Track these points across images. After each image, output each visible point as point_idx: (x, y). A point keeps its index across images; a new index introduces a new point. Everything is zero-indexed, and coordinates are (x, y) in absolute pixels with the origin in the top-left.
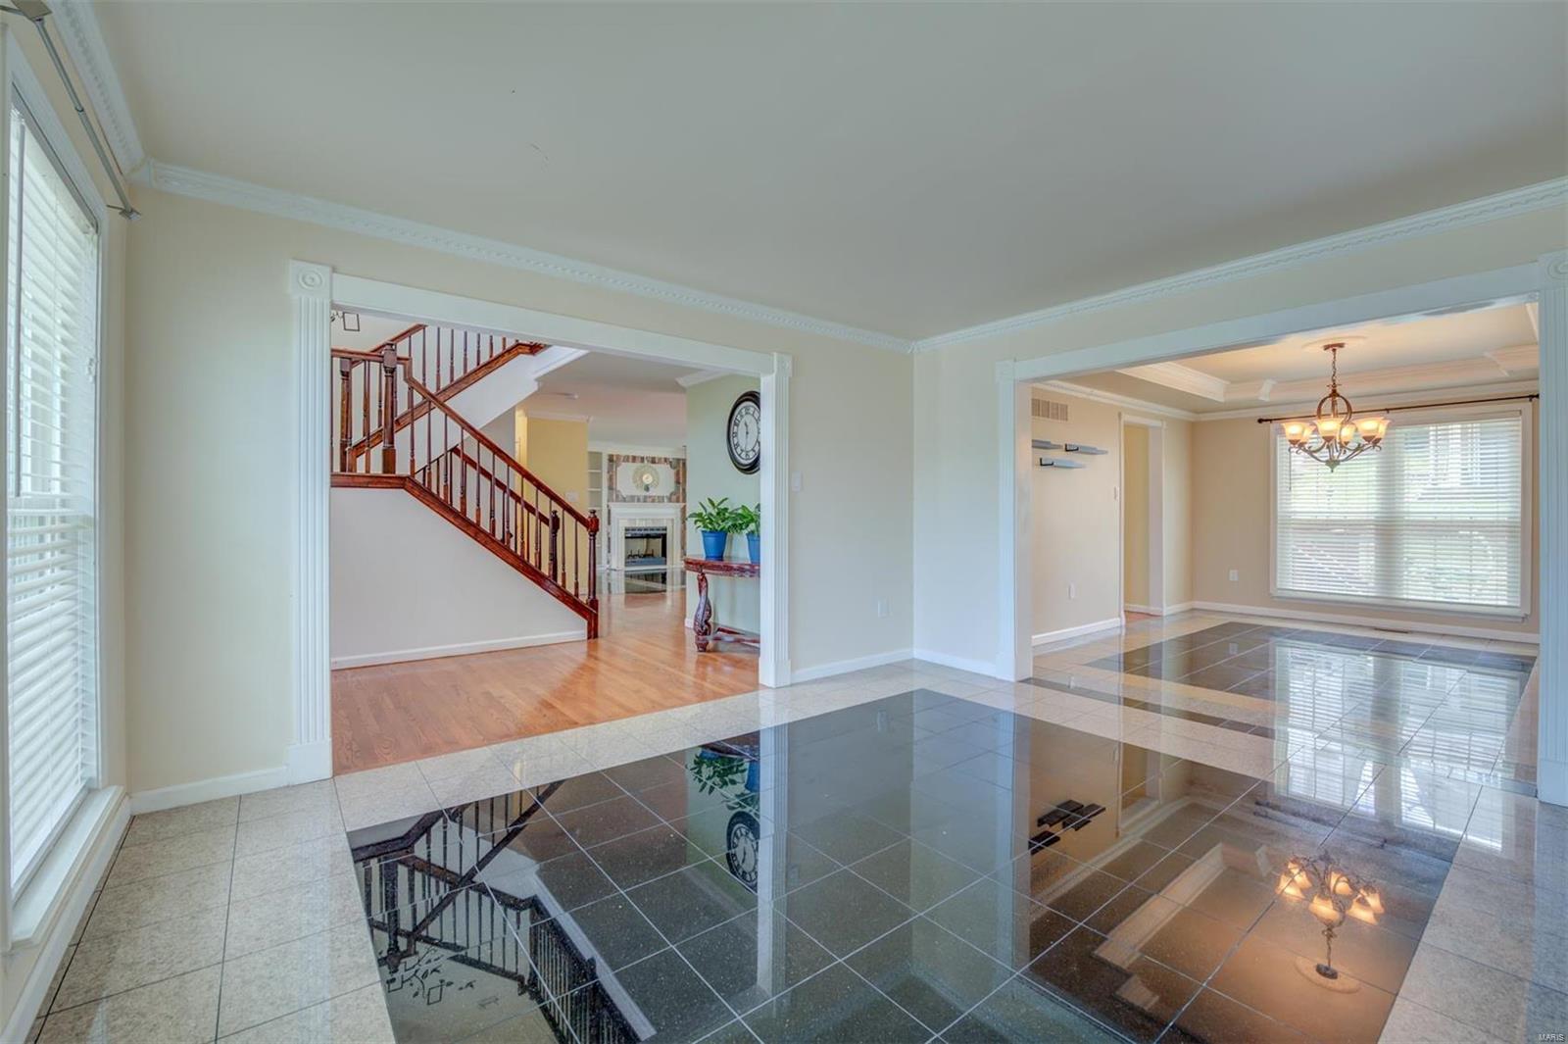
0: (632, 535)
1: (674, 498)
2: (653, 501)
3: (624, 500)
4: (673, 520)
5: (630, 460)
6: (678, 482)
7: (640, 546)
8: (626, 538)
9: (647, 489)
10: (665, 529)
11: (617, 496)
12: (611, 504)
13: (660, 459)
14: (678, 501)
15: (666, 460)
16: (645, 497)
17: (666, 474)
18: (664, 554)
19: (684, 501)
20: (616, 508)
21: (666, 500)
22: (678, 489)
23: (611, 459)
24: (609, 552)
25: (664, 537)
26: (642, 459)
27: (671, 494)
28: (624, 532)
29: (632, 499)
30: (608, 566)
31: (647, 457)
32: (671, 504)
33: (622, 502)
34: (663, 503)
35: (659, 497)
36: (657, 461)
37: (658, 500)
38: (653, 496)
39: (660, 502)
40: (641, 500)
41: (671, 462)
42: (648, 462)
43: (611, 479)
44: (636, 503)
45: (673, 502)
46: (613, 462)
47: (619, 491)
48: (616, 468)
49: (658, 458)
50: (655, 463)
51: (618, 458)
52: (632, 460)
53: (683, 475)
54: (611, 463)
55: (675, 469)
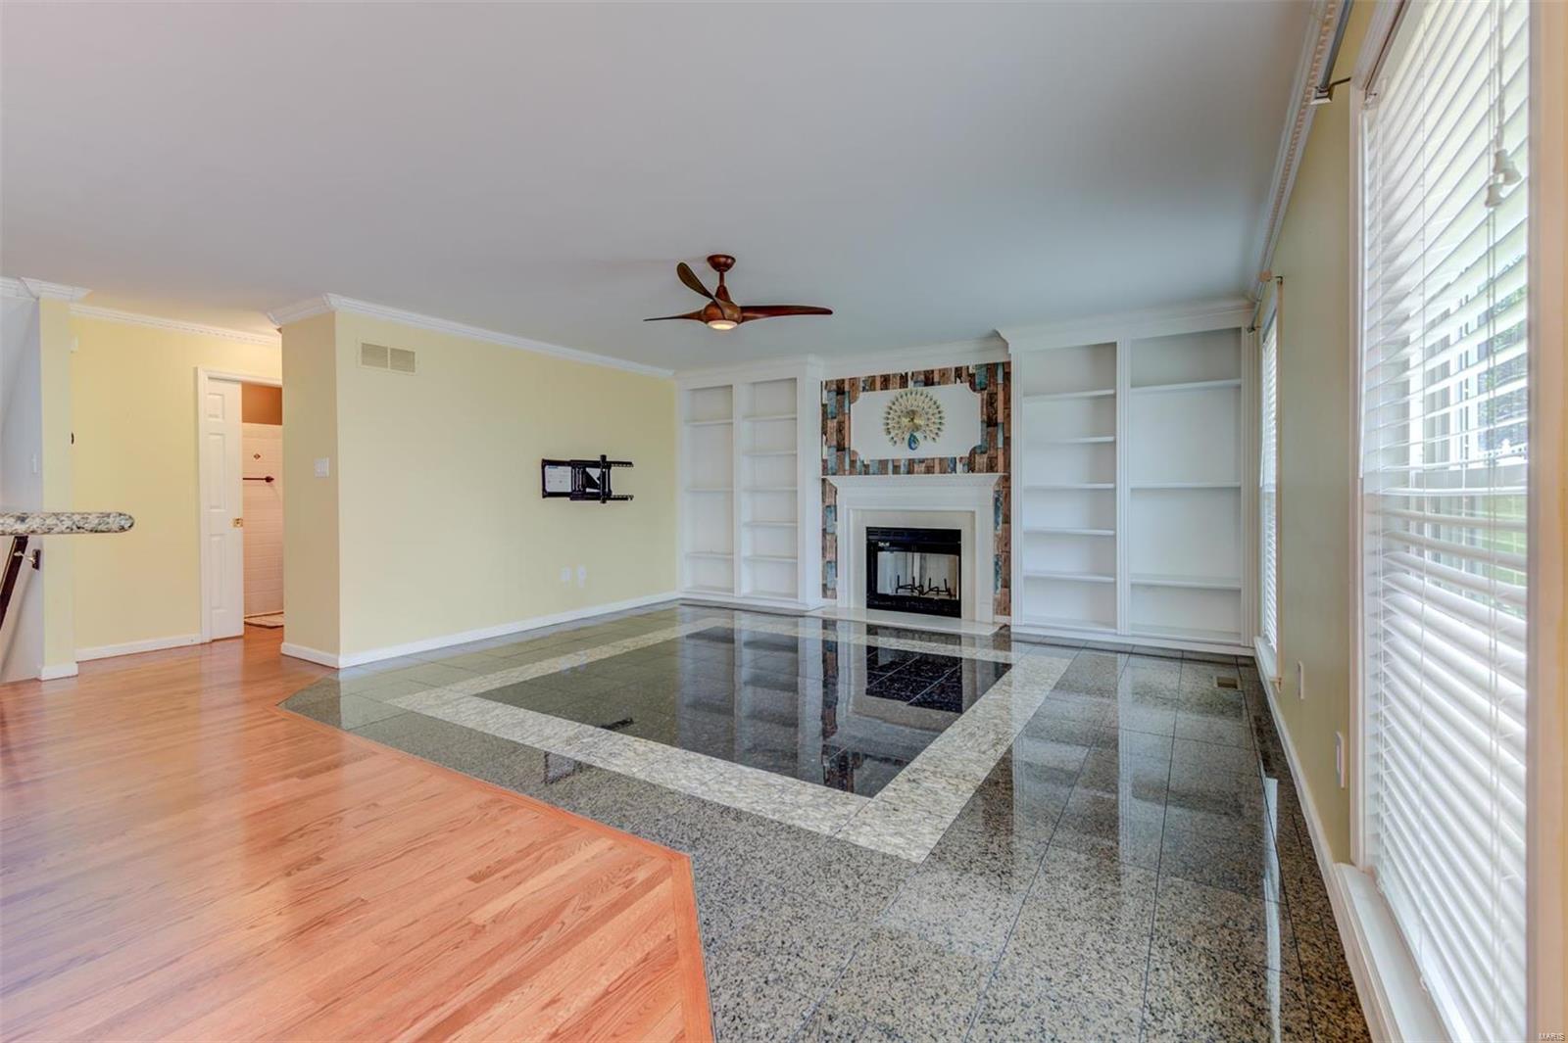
1: (981, 460)
2: (929, 470)
3: (866, 470)
4: (973, 513)
5: (878, 384)
6: (989, 423)
7: (905, 566)
9: (913, 443)
10: (957, 535)
11: (853, 463)
13: (943, 373)
14: (991, 468)
15: (959, 372)
16: (911, 462)
17: (960, 408)
21: (959, 466)
22: (989, 438)
23: (840, 389)
26: (904, 380)
27: (973, 452)
28: (865, 534)
29: (883, 466)
31: (913, 374)
32: (974, 474)
33: (860, 474)
34: (954, 474)
35: (941, 460)
36: (936, 379)
37: (941, 469)
38: (927, 459)
39: (945, 473)
40: (902, 469)
41: (972, 376)
42: (915, 382)
43: (840, 431)
44: (889, 476)
45: (980, 471)
46: (843, 393)
47: (851, 451)
48: (850, 405)
49: (940, 370)
50: (933, 384)
51: (853, 384)
52: (882, 383)
53: (1007, 401)
54: (839, 397)
55: (985, 389)
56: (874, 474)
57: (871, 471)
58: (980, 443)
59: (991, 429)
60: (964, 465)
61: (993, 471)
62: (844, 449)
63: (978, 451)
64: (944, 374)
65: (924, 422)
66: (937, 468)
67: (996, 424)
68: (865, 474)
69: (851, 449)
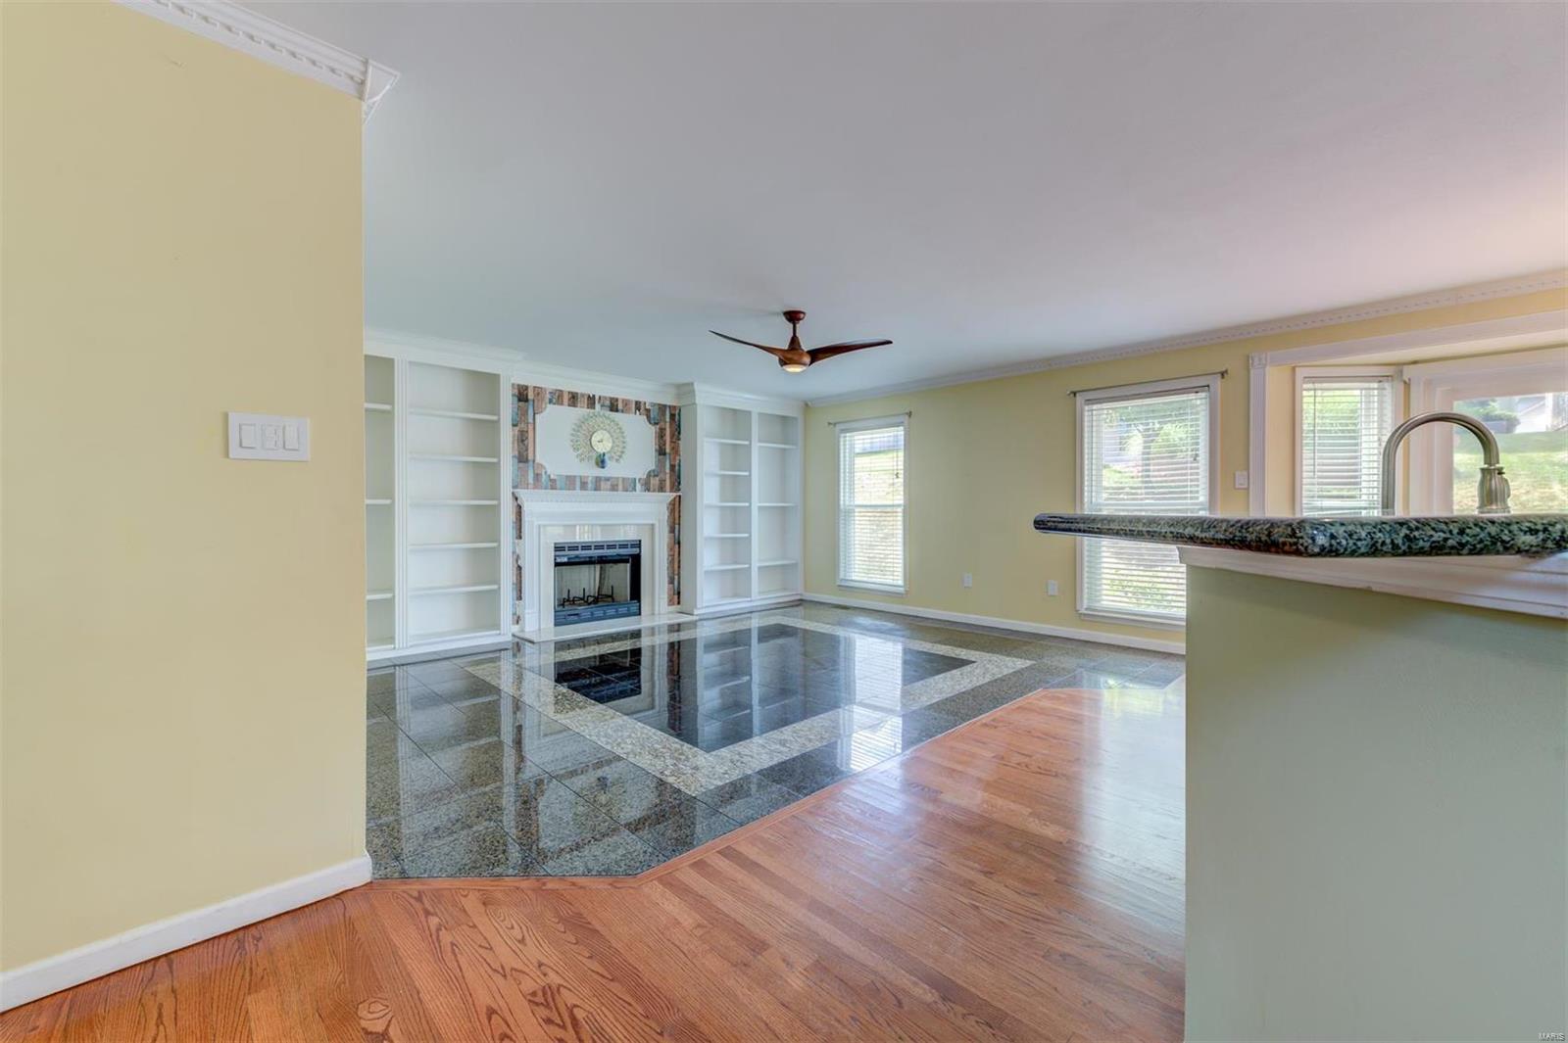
0: (569, 559)
1: (655, 482)
2: (614, 488)
3: (553, 484)
4: (653, 525)
5: (566, 399)
6: (661, 452)
7: (586, 580)
8: (557, 564)
9: (601, 462)
10: (638, 544)
11: (537, 477)
12: (522, 493)
13: (626, 403)
14: (661, 489)
15: (638, 405)
16: (598, 480)
17: (640, 435)
18: (636, 593)
19: (676, 484)
20: (539, 507)
21: (638, 486)
22: (660, 464)
23: (522, 395)
24: (520, 598)
25: (635, 561)
26: (591, 401)
27: (649, 475)
28: (551, 553)
29: (570, 482)
30: (515, 629)
31: (600, 398)
32: (650, 493)
33: (546, 488)
34: (634, 492)
35: (624, 479)
36: (620, 407)
37: (624, 487)
38: (612, 478)
39: (627, 491)
40: (590, 485)
41: (648, 411)
42: (602, 406)
43: (523, 441)
44: (578, 491)
45: (654, 491)
46: (527, 400)
47: (538, 464)
48: (534, 414)
49: (623, 400)
50: (617, 411)
51: (538, 394)
52: (569, 400)
53: (672, 436)
54: (521, 404)
55: (657, 424)
56: (561, 489)
57: (558, 486)
58: (654, 467)
59: (661, 457)
60: (642, 485)
61: (663, 492)
62: (526, 461)
63: (652, 474)
64: (626, 405)
65: (610, 445)
66: (620, 487)
67: (665, 454)
68: (552, 489)
69: (536, 462)
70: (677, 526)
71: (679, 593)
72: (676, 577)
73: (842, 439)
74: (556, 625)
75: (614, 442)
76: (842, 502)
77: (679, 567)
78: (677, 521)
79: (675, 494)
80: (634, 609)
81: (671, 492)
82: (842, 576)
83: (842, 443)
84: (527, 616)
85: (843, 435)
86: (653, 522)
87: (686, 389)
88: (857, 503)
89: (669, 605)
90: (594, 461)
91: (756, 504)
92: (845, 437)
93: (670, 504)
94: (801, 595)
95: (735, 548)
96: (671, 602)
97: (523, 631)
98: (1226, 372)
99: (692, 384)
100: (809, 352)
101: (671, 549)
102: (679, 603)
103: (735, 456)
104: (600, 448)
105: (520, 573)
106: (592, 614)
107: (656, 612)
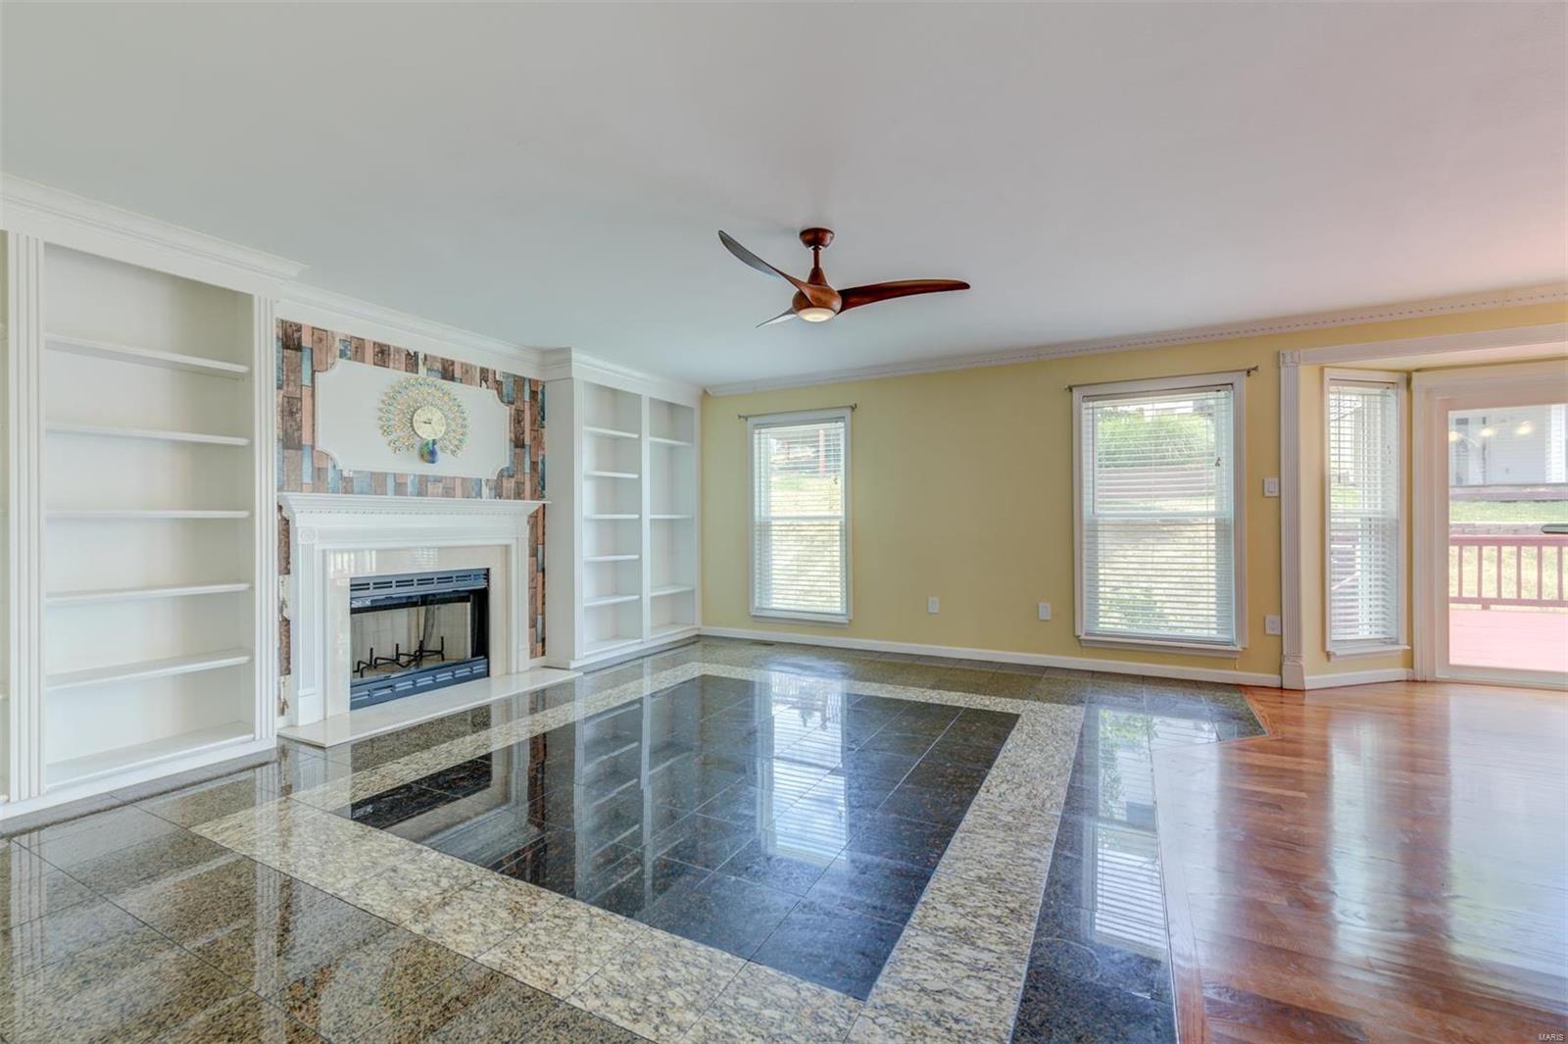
0: (378, 601)
1: (509, 485)
2: (448, 492)
3: (347, 486)
4: (507, 548)
5: (369, 353)
6: (518, 443)
7: (398, 631)
8: (354, 611)
9: (429, 454)
10: (487, 574)
11: (319, 473)
12: (295, 500)
13: (467, 369)
14: (519, 495)
15: (485, 374)
16: (423, 480)
17: (486, 416)
18: (481, 646)
19: (539, 491)
20: (314, 519)
21: (485, 491)
22: (517, 460)
23: (290, 340)
24: (286, 670)
25: (480, 600)
26: (412, 361)
27: (501, 475)
28: (348, 595)
29: (377, 483)
30: (280, 722)
31: (425, 356)
32: (502, 501)
33: (333, 491)
34: (479, 499)
35: (463, 480)
36: (458, 374)
37: (463, 491)
38: (446, 478)
39: (468, 497)
40: (410, 488)
41: (499, 383)
42: (429, 369)
43: (292, 414)
44: (390, 497)
45: (508, 498)
46: (299, 348)
47: (318, 451)
48: (313, 372)
49: (462, 364)
50: (453, 379)
51: (321, 340)
52: (376, 355)
53: (533, 422)
54: (288, 353)
55: (512, 403)
56: (361, 493)
57: (356, 486)
58: (507, 465)
59: (518, 450)
60: (490, 489)
61: (521, 499)
62: (299, 447)
63: (505, 474)
64: (467, 371)
65: (443, 429)
66: (459, 491)
67: (523, 446)
68: (346, 493)
69: (317, 449)
70: (540, 547)
71: (543, 640)
72: (540, 617)
73: (756, 436)
74: (354, 706)
75: (448, 424)
76: (757, 514)
77: (544, 604)
78: (540, 539)
79: (537, 504)
80: (479, 668)
81: (532, 498)
82: (757, 604)
83: (756, 441)
84: (301, 702)
85: (757, 431)
86: (507, 542)
87: (559, 357)
88: (773, 514)
89: (531, 658)
90: (416, 452)
91: (647, 516)
92: (760, 433)
93: (531, 516)
94: (699, 629)
95: (619, 575)
96: (533, 654)
97: (292, 726)
98: (1255, 369)
99: (567, 350)
100: (840, 292)
101: (533, 579)
102: (543, 654)
103: (618, 452)
104: (426, 433)
105: (288, 631)
106: (415, 683)
107: (514, 670)
